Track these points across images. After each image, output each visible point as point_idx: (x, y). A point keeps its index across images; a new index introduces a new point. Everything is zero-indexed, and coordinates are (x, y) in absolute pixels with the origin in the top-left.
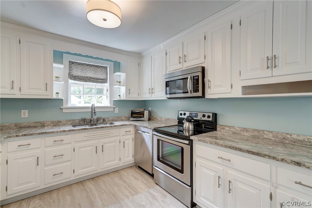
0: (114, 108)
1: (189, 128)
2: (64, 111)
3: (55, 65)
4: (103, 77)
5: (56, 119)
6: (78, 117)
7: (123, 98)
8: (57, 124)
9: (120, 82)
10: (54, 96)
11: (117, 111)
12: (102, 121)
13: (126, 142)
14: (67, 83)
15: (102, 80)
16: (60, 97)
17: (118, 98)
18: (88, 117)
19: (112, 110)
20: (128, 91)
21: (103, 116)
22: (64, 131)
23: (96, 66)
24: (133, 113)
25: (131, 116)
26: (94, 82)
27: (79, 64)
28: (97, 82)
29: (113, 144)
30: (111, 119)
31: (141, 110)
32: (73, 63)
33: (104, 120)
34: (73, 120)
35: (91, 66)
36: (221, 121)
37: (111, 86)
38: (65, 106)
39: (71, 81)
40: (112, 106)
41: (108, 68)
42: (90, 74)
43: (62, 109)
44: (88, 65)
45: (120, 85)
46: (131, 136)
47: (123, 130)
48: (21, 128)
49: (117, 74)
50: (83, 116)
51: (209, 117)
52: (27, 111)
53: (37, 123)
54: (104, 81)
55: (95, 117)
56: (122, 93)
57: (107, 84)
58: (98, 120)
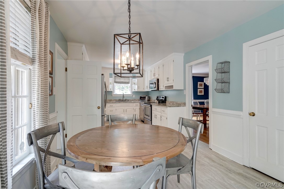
0: (133, 95)
1: (156, 102)
3: (110, 78)
4: (128, 81)
5: (110, 99)
6: (118, 99)
7: (136, 90)
9: (135, 83)
10: (110, 90)
11: (134, 96)
12: (127, 100)
13: (136, 109)
16: (112, 90)
17: (134, 91)
18: (122, 99)
19: (132, 96)
20: (138, 87)
21: (128, 99)
22: (113, 102)
24: (141, 97)
25: (140, 99)
26: (124, 84)
28: (125, 84)
29: (130, 109)
30: (131, 100)
31: (145, 96)
32: (116, 76)
34: (116, 100)
36: (167, 99)
37: (131, 85)
38: (113, 94)
39: (115, 84)
40: (132, 94)
43: (112, 95)
45: (135, 85)
46: (139, 107)
47: (135, 104)
49: (133, 79)
50: (120, 98)
51: (163, 98)
54: (128, 83)
55: (124, 99)
56: (136, 88)
57: (130, 84)
58: (125, 100)
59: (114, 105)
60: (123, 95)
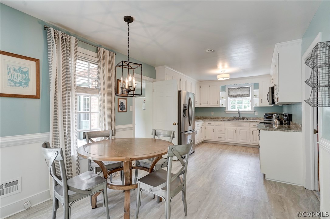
0: (254, 112)
1: (276, 123)
2: (226, 113)
3: (221, 93)
4: (247, 93)
5: (223, 116)
6: (232, 116)
7: (258, 105)
8: (223, 118)
9: (256, 95)
10: (221, 106)
11: (256, 113)
12: (246, 119)
13: (254, 132)
14: (227, 99)
15: (247, 95)
16: (224, 106)
17: (255, 106)
18: (238, 116)
20: (261, 101)
21: (246, 117)
23: (242, 88)
25: (265, 117)
26: (241, 97)
27: (233, 89)
28: (243, 97)
29: (246, 131)
30: (251, 118)
32: (230, 89)
33: (247, 119)
34: (230, 118)
35: (240, 88)
37: (252, 98)
38: (226, 110)
39: (229, 98)
40: (253, 110)
41: (250, 87)
42: (239, 93)
43: (225, 112)
44: (238, 88)
45: (256, 97)
47: (252, 124)
48: (211, 119)
50: (235, 116)
52: (213, 112)
53: (216, 117)
54: (247, 96)
55: (241, 117)
56: (257, 102)
57: (250, 97)
58: (243, 118)
59: (223, 123)
60: (239, 111)
